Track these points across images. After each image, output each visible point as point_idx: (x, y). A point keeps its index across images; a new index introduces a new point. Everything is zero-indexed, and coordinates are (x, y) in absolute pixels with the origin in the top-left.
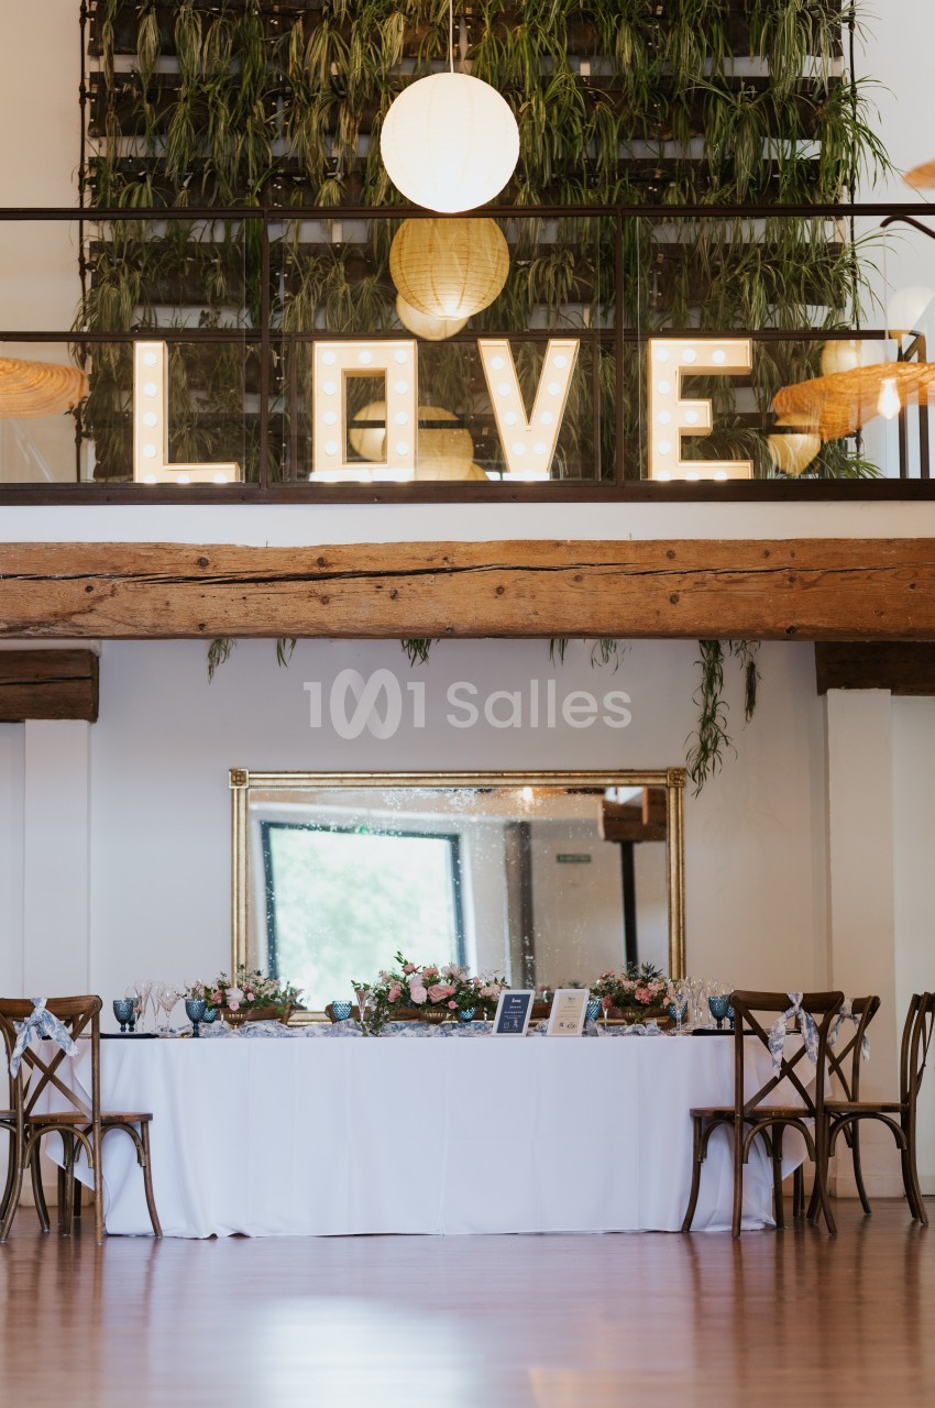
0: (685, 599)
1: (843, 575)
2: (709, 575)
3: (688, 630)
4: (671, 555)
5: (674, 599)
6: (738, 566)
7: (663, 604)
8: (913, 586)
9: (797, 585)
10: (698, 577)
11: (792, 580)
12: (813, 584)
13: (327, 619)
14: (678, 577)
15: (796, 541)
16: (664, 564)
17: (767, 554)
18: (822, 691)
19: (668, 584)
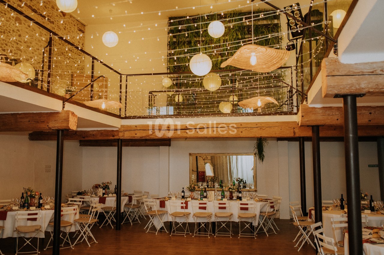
0: (243, 132)
1: (269, 128)
2: (247, 128)
3: (244, 137)
4: (241, 125)
5: (242, 132)
6: (252, 127)
7: (240, 133)
8: (281, 129)
9: (262, 130)
10: (245, 128)
11: (261, 129)
12: (264, 129)
13: (187, 136)
14: (242, 128)
15: (261, 122)
16: (240, 126)
17: (257, 124)
18: (277, 141)
19: (241, 130)
